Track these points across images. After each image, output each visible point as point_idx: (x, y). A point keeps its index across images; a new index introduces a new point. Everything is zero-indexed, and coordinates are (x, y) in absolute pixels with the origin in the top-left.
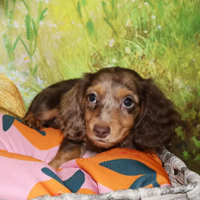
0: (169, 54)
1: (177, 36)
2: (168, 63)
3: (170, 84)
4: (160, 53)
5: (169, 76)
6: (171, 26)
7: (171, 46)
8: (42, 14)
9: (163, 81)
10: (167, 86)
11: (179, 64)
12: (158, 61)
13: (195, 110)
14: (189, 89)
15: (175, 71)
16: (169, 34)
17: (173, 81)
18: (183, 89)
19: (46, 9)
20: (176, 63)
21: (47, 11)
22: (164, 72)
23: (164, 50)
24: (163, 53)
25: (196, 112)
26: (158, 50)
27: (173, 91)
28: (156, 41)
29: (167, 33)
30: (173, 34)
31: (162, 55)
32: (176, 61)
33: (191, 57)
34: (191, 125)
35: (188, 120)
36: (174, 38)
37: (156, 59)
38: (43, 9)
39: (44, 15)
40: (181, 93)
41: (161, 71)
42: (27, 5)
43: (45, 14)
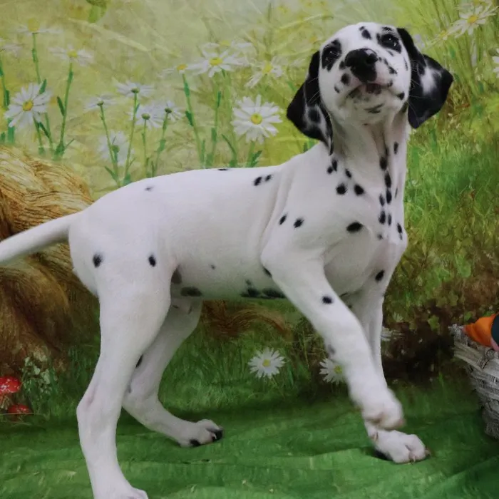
0: (426, 218)
1: (437, 195)
2: (425, 231)
3: (424, 259)
4: (415, 218)
5: (424, 248)
6: (430, 181)
7: (430, 208)
8: (254, 159)
9: (416, 254)
10: (420, 261)
11: (437, 232)
12: (411, 228)
13: (455, 293)
14: (445, 264)
15: (432, 241)
16: (427, 192)
17: (427, 254)
18: (438, 265)
19: (260, 152)
20: (434, 232)
21: (261, 155)
22: (418, 243)
23: (420, 213)
24: (418, 217)
25: (457, 296)
26: (411, 213)
27: (425, 267)
28: (410, 201)
29: (424, 191)
30: (433, 192)
31: (417, 220)
32: (434, 229)
33: (452, 223)
34: (451, 314)
35: (446, 307)
36: (434, 197)
37: (410, 226)
38: (255, 151)
39: (256, 161)
40: (435, 270)
41: (416, 243)
42: (232, 145)
43: (257, 159)
